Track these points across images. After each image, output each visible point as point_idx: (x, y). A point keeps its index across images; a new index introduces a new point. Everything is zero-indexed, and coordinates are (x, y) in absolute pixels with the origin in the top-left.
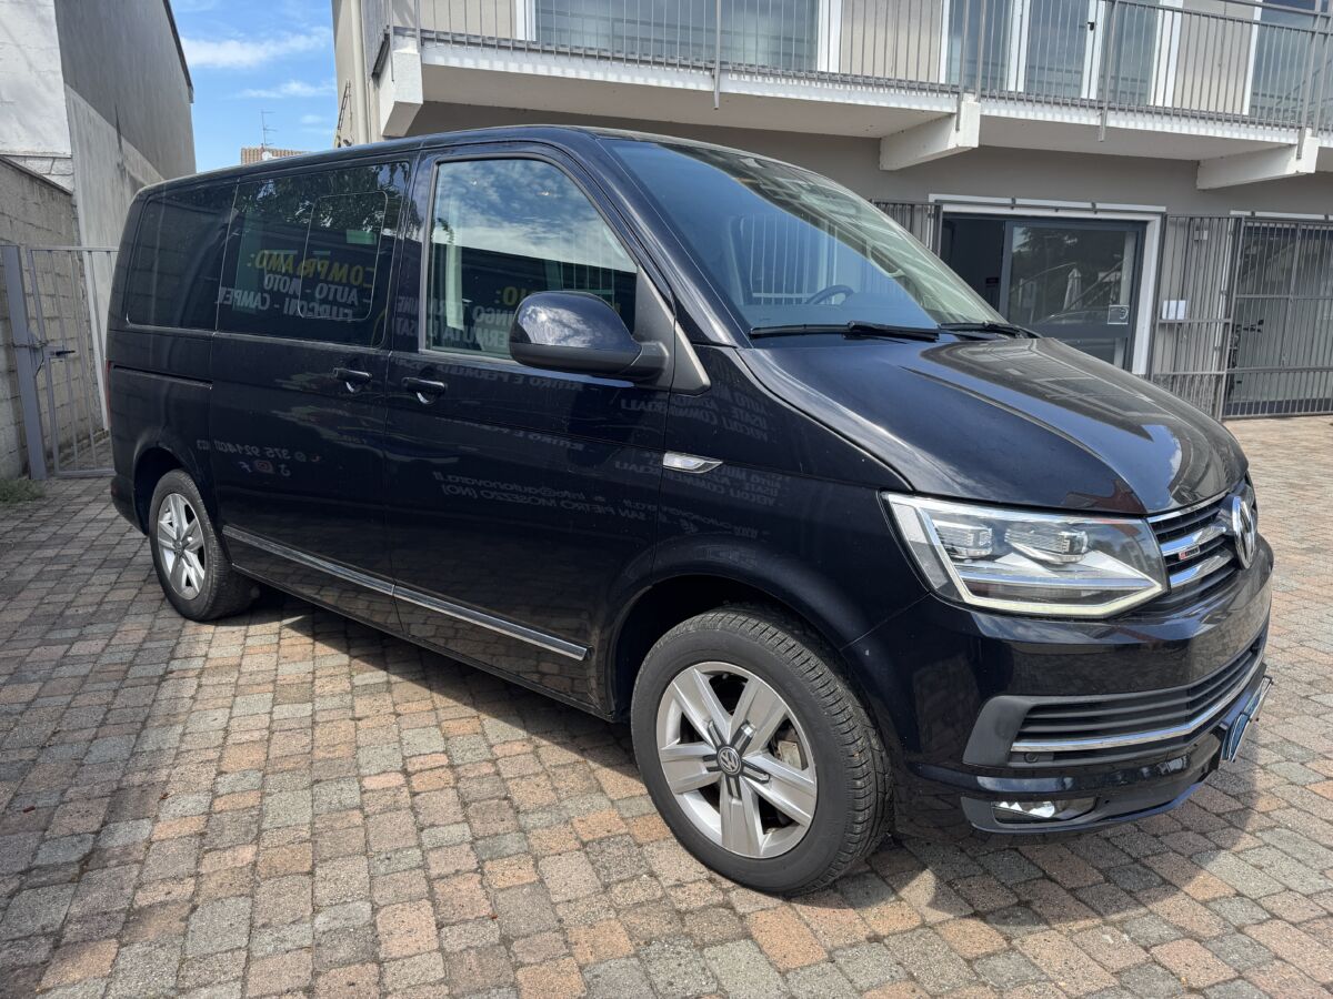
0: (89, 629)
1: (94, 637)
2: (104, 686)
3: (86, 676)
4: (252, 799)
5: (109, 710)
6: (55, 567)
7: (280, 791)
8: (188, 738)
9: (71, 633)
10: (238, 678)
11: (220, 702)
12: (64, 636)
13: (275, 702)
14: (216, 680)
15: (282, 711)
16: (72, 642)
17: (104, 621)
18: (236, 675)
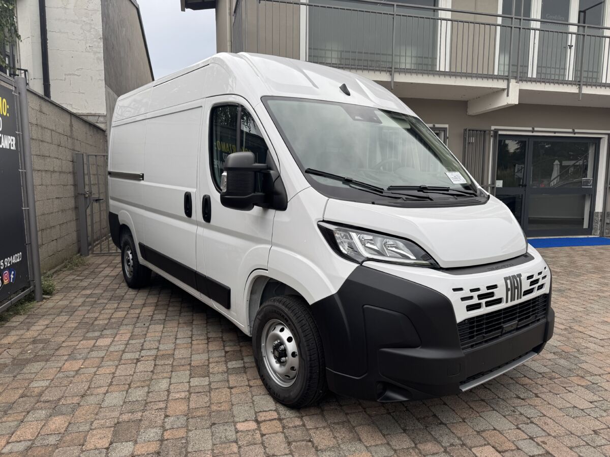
0: (105, 332)
1: (106, 336)
2: (111, 363)
3: (103, 357)
4: (182, 433)
5: (114, 377)
6: (91, 299)
7: (196, 429)
8: (150, 395)
9: (97, 334)
10: (173, 361)
11: (165, 375)
12: (94, 335)
13: (191, 376)
14: (162, 362)
15: (195, 381)
16: (97, 338)
17: (112, 328)
18: (172, 360)
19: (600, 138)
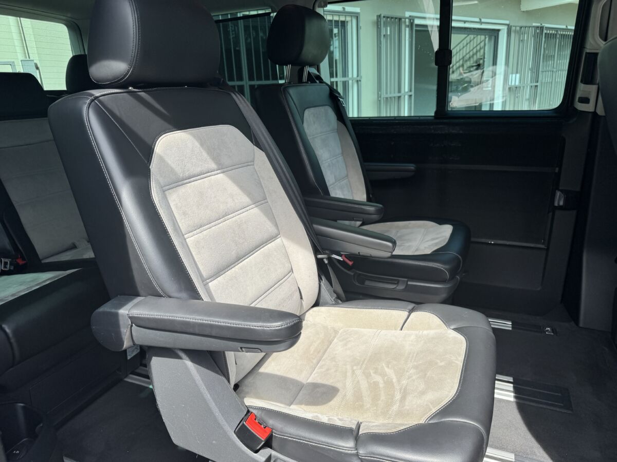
19: (499, 30)
